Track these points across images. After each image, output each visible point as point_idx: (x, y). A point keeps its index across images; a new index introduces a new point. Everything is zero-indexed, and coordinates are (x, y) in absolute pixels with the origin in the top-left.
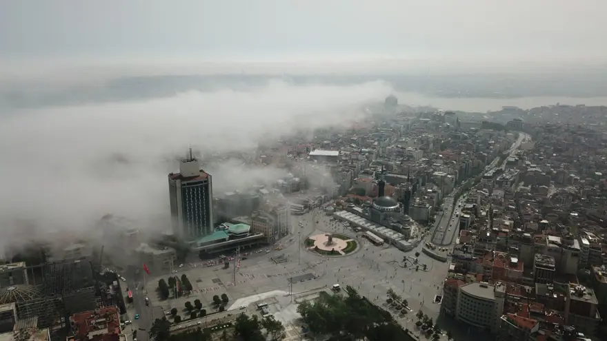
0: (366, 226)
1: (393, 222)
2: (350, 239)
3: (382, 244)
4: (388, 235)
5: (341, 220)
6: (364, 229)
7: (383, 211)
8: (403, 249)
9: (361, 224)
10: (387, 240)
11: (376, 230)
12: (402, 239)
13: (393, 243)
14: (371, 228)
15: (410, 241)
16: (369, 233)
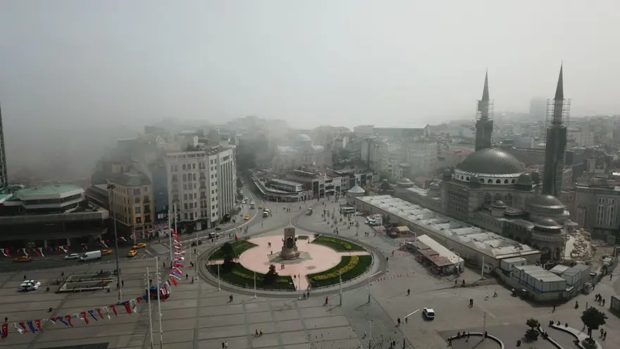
0: (424, 223)
1: (506, 216)
2: (361, 249)
3: (456, 272)
4: (480, 246)
5: (367, 211)
6: (415, 230)
7: (475, 184)
8: (529, 293)
9: (411, 218)
10: (472, 261)
11: (448, 233)
12: (530, 260)
13: (498, 274)
14: (436, 228)
15: (560, 268)
16: (425, 239)
